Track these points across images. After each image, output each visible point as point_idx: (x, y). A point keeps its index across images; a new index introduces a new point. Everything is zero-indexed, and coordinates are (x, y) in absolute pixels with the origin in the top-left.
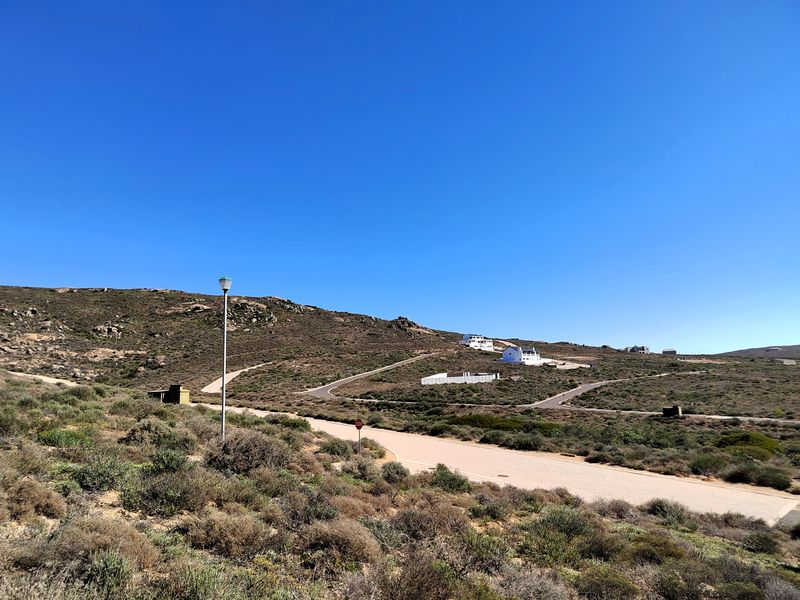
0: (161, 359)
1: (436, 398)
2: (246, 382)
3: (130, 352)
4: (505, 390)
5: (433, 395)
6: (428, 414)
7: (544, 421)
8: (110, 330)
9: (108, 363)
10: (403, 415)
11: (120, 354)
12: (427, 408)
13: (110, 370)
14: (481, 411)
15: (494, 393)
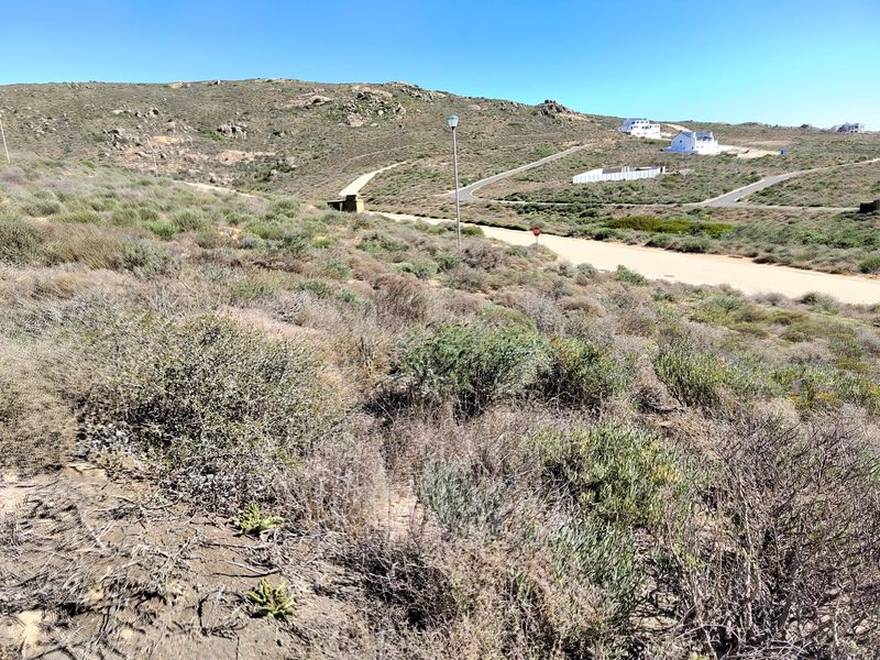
0: (291, 161)
1: (590, 199)
2: (383, 184)
3: (260, 154)
4: (670, 187)
5: (587, 195)
6: (581, 216)
7: (714, 221)
8: (234, 130)
9: (240, 165)
10: (553, 217)
11: (250, 156)
12: (580, 209)
13: (244, 173)
14: (640, 212)
15: (657, 191)
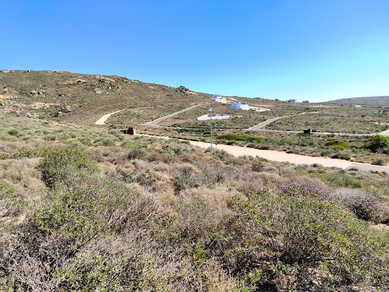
0: (68, 108)
1: (206, 127)
2: (115, 119)
3: (52, 104)
4: (236, 123)
5: (204, 125)
6: (204, 134)
7: (256, 136)
8: (39, 93)
9: (42, 109)
10: (193, 134)
11: (47, 105)
12: (203, 131)
13: (44, 113)
14: (227, 132)
15: (231, 124)
